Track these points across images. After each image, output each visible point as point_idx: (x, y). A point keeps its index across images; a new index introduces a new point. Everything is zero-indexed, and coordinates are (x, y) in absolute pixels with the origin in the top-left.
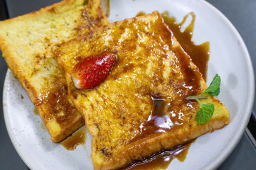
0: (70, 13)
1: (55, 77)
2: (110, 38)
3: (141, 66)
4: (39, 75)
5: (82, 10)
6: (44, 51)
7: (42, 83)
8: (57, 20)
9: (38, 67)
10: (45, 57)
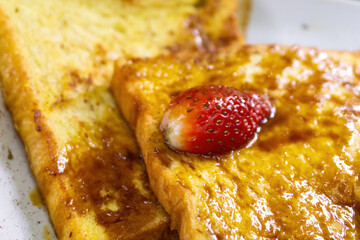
0: (163, 13)
1: (106, 128)
2: (259, 71)
3: (333, 136)
4: (69, 113)
5: (190, 16)
6: (91, 69)
7: (74, 132)
8: (131, 18)
9: (70, 94)
10: (89, 82)
